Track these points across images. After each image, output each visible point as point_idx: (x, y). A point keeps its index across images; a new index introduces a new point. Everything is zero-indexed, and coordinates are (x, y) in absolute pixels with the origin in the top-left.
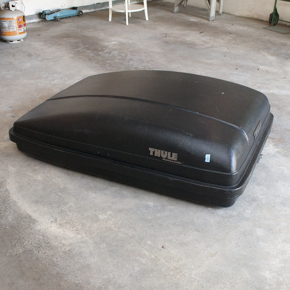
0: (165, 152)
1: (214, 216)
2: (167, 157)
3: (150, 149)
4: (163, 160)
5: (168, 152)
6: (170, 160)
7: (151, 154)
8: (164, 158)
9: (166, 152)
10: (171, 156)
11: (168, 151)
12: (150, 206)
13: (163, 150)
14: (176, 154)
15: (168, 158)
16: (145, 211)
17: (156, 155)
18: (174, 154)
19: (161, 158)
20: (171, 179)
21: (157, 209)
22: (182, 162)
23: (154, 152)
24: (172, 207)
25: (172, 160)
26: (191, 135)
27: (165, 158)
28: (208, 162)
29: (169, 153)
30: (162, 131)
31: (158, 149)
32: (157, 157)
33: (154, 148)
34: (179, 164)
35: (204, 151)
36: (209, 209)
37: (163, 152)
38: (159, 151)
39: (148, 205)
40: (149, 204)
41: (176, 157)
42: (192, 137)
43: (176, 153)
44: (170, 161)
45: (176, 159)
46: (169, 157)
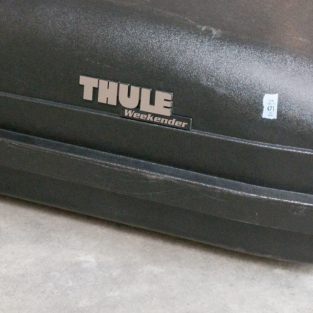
0: (132, 87)
1: (293, 294)
2: (138, 107)
3: (83, 80)
4: (126, 114)
5: (143, 90)
6: (147, 113)
7: (88, 95)
8: (129, 109)
9: (135, 90)
10: (152, 102)
11: (141, 85)
12: (85, 265)
13: (125, 82)
14: (169, 96)
15: (141, 109)
16: (71, 284)
17: (101, 99)
18: (161, 96)
19: (119, 108)
20: (153, 176)
21: (107, 275)
22: (189, 122)
23: (96, 91)
24: (156, 269)
25: (154, 115)
26: (214, 32)
27: (132, 110)
28: (272, 118)
29: (146, 92)
30: (121, 22)
31: (111, 80)
32: (106, 107)
33: (96, 77)
34: (177, 128)
35: (260, 84)
36: (279, 271)
37: (124, 88)
38: (114, 85)
39: (78, 264)
40: (82, 258)
41: (169, 104)
42: (220, 39)
43: (168, 91)
44: (150, 118)
45: (168, 113)
46: (145, 106)
